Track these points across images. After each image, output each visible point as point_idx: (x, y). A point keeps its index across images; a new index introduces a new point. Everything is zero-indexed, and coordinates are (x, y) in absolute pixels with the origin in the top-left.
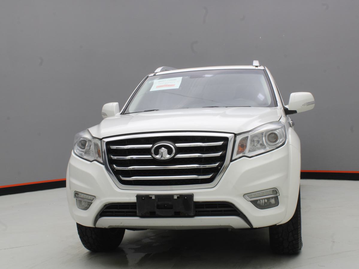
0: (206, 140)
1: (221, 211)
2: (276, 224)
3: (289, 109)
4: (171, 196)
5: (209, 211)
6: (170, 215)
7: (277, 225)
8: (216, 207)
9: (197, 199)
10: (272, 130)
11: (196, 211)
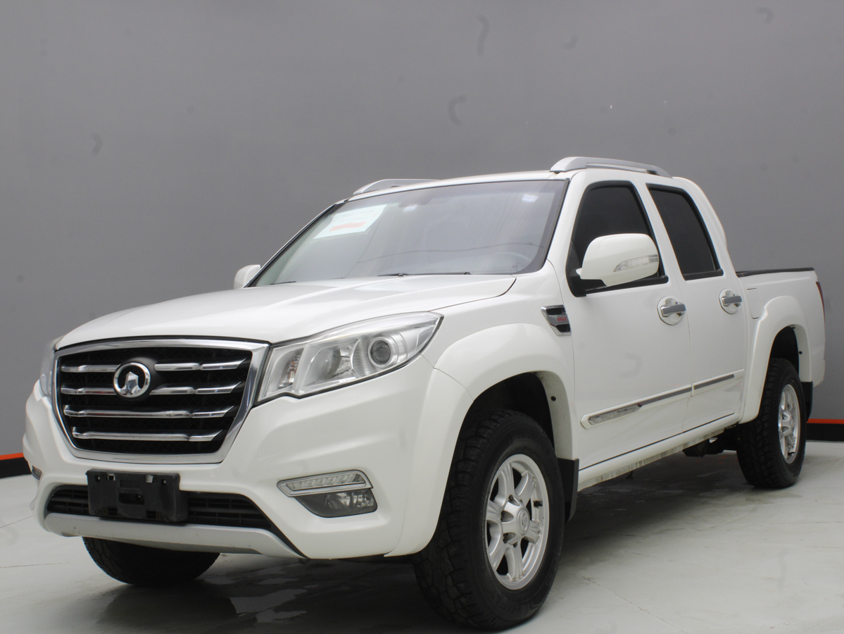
0: (214, 356)
1: (236, 515)
2: (383, 555)
3: (582, 278)
4: (141, 477)
5: (213, 514)
6: (140, 518)
7: (385, 556)
8: (227, 507)
9: (186, 485)
10: (380, 335)
11: (190, 513)
